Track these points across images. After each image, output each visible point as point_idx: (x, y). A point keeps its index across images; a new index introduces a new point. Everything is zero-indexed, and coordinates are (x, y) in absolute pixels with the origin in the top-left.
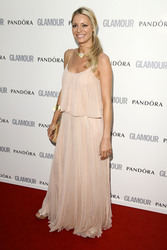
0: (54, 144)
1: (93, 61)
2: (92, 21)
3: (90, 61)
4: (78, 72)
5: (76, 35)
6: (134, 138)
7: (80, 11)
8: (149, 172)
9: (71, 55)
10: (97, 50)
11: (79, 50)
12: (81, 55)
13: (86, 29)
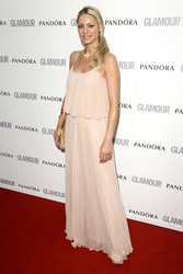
1: (100, 61)
2: (98, 20)
3: (96, 60)
4: (84, 72)
7: (85, 10)
10: (103, 50)
11: (85, 51)
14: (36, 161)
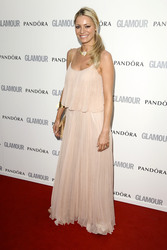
0: (59, 138)
1: (96, 58)
2: (95, 21)
3: (92, 58)
4: (81, 69)
5: (80, 36)
6: (146, 138)
7: (82, 12)
8: (161, 172)
9: (74, 54)
10: (99, 48)
11: (82, 49)
12: (84, 53)
13: (89, 29)
14: (22, 147)
